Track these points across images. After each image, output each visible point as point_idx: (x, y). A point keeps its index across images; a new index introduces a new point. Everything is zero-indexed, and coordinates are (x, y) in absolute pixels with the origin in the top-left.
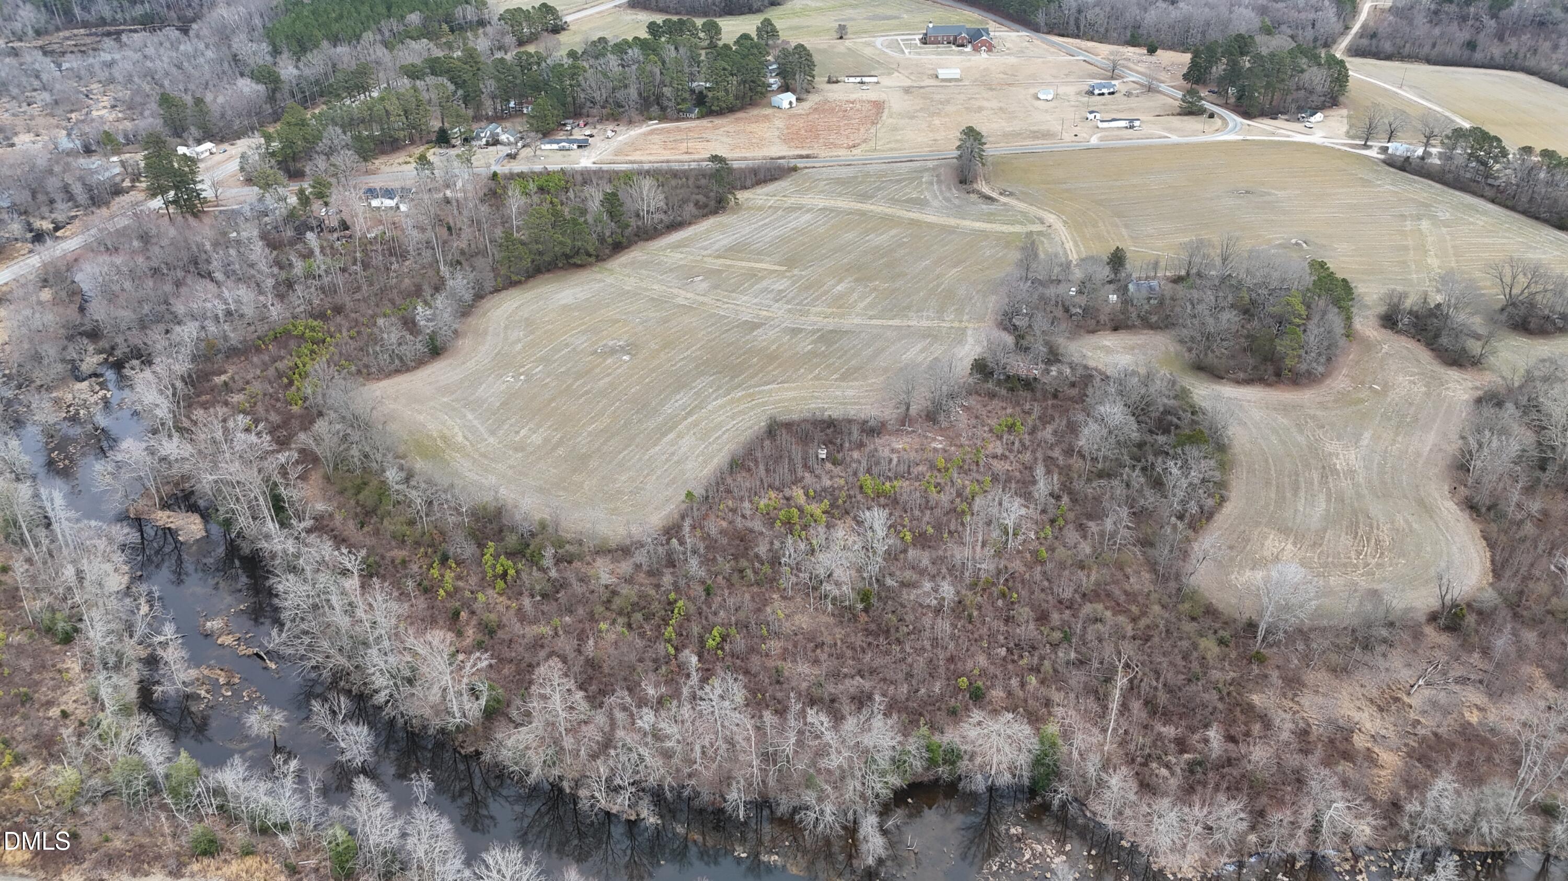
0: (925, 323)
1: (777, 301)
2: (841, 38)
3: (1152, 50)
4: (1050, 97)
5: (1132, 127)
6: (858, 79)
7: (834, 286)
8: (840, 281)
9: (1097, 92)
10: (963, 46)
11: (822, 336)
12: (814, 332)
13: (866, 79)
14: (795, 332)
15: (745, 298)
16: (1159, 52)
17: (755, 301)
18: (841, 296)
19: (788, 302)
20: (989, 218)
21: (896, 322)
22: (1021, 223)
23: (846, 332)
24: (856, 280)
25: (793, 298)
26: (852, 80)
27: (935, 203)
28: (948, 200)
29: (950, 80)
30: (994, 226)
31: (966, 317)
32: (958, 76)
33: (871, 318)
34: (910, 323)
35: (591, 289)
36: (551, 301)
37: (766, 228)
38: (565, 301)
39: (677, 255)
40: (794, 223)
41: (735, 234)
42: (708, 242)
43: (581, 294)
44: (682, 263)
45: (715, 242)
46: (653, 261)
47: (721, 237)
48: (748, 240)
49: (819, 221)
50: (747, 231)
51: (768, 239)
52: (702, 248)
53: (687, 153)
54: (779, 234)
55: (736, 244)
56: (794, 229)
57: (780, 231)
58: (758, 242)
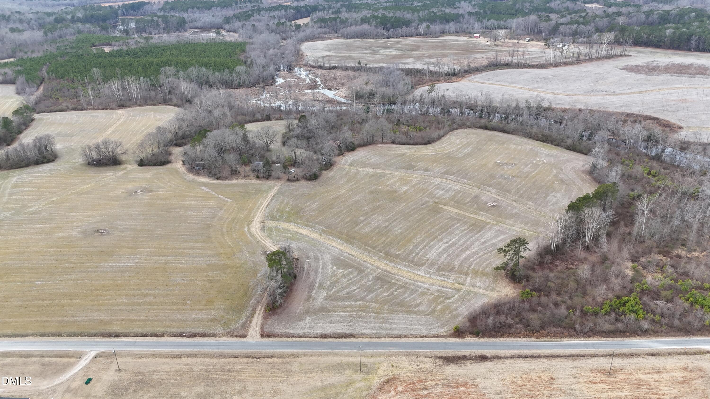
0: (366, 170)
1: (438, 184)
7: (408, 189)
8: (405, 192)
11: (413, 168)
12: (417, 170)
14: (426, 170)
15: (456, 188)
17: (450, 186)
18: (405, 184)
19: (433, 183)
20: (297, 236)
21: (378, 171)
22: (277, 229)
23: (402, 169)
24: (396, 192)
25: (430, 185)
27: (327, 257)
28: (316, 259)
30: (297, 230)
31: (346, 170)
33: (390, 174)
34: (372, 170)
35: (553, 205)
36: (567, 197)
37: (462, 245)
38: (559, 195)
39: (518, 229)
40: (442, 248)
41: (485, 242)
42: (502, 237)
43: (555, 200)
44: (510, 222)
45: (496, 237)
46: (531, 225)
47: (494, 241)
48: (472, 234)
49: (421, 249)
50: (476, 244)
51: (457, 232)
52: (503, 233)
53: (610, 373)
54: (451, 237)
55: (480, 231)
56: (441, 240)
57: (450, 240)
58: (463, 231)
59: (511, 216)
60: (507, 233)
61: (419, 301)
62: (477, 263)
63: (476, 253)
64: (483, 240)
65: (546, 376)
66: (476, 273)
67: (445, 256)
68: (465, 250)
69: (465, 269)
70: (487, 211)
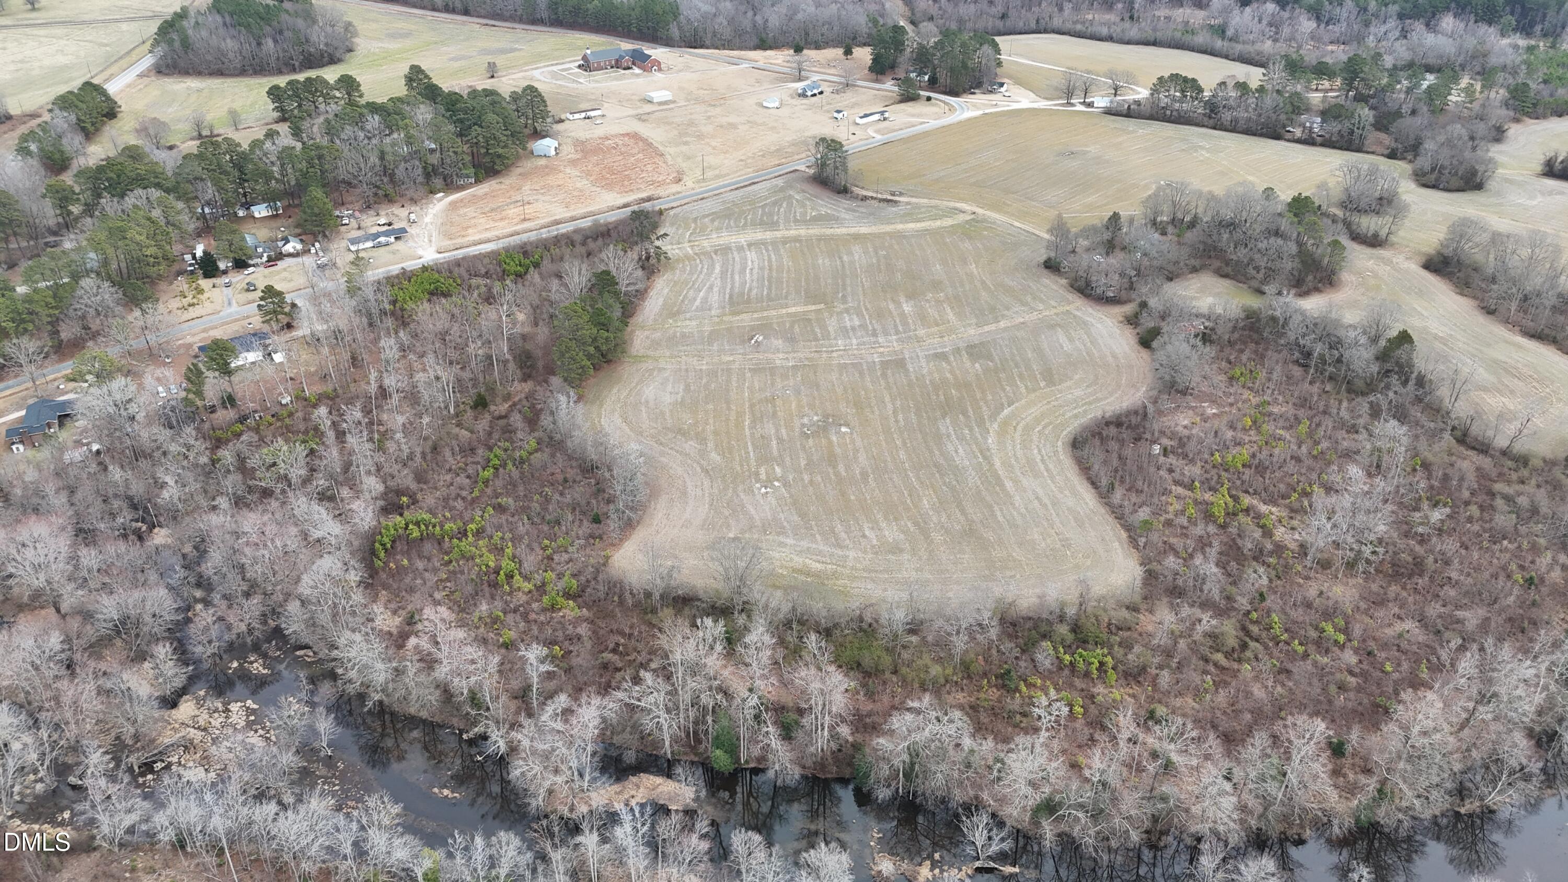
0: (1030, 317)
1: (875, 336)
2: (493, 77)
3: (798, 50)
4: (777, 104)
5: (885, 119)
6: (583, 115)
7: (900, 308)
8: (896, 302)
9: (809, 93)
10: (629, 68)
11: (969, 353)
12: (956, 353)
13: (592, 114)
14: (940, 357)
16: (805, 52)
17: (853, 341)
18: (921, 316)
19: (886, 335)
20: (912, 218)
21: (1006, 323)
22: (945, 216)
23: (981, 344)
25: (884, 329)
26: (577, 116)
28: (851, 210)
29: (665, 103)
30: (926, 223)
31: (1052, 303)
32: (670, 98)
33: (979, 326)
34: (1018, 320)
35: (667, 379)
36: (651, 404)
37: (732, 274)
38: (668, 399)
39: (688, 322)
40: (750, 263)
41: (711, 288)
42: (698, 303)
43: (669, 388)
44: (708, 328)
45: (705, 300)
46: (675, 336)
47: (702, 294)
48: (737, 290)
49: (769, 256)
50: (718, 282)
51: (755, 284)
52: (701, 309)
53: (525, 220)
54: (755, 277)
55: (731, 297)
56: (761, 268)
57: (751, 273)
58: (750, 290)
59: (713, 336)
60: (696, 311)
61: (716, 223)
62: (697, 266)
63: (709, 274)
64: (716, 289)
65: (573, 207)
66: (688, 258)
67: (737, 259)
68: (723, 273)
69: (702, 257)
70: (753, 328)
